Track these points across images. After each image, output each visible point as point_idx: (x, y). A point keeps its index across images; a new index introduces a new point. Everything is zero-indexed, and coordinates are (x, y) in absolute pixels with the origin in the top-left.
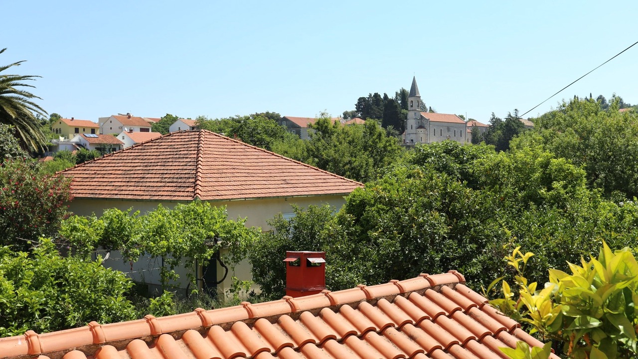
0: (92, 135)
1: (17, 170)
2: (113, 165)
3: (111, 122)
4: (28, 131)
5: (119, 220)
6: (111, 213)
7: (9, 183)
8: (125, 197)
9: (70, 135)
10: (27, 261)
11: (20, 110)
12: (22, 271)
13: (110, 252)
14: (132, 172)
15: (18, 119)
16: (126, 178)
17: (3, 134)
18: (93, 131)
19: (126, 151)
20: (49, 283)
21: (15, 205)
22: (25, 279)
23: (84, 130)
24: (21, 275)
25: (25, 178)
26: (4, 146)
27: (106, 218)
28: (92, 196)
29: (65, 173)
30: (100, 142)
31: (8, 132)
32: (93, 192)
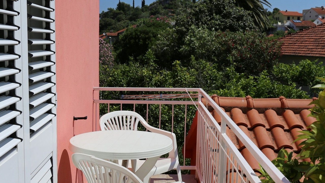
0: (298, 21)
1: (252, 36)
2: (309, 35)
3: (310, 12)
4: (259, 16)
5: (309, 67)
6: (305, 62)
7: (247, 44)
8: (315, 55)
9: (284, 21)
10: (253, 81)
11: (256, 3)
12: (250, 87)
13: (302, 86)
14: (320, 40)
15: (254, 9)
16: (316, 43)
17: (245, 16)
18: (299, 19)
19: (317, 27)
20: (264, 96)
21: (249, 57)
22: (252, 91)
23: (293, 18)
24: (249, 89)
25: (255, 41)
26: (246, 23)
27: (301, 65)
28: (294, 54)
29: (279, 40)
30: (303, 25)
31: (248, 15)
32: (294, 52)
